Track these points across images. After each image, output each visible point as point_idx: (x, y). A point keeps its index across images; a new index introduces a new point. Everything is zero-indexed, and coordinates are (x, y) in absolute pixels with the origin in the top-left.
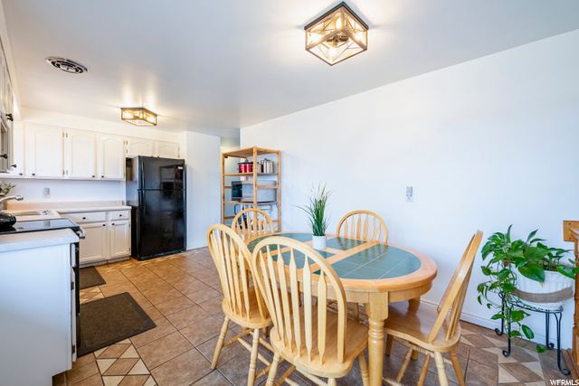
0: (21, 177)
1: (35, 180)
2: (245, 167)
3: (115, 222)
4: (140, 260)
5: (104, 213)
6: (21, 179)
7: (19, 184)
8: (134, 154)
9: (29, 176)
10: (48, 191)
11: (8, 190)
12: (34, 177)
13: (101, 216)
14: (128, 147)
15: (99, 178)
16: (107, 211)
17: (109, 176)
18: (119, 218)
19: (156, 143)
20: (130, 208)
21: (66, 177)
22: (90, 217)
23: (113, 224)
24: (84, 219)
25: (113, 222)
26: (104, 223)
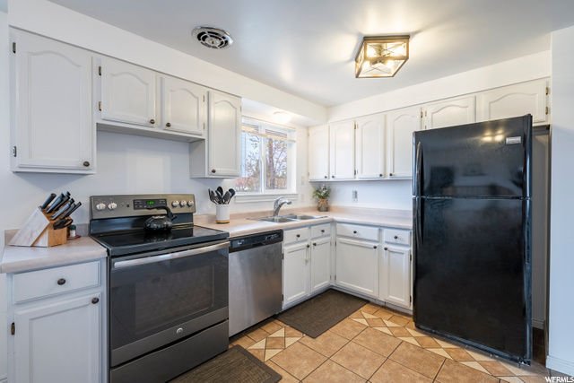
0: (326, 180)
3: (391, 247)
4: (418, 328)
5: (377, 229)
9: (331, 178)
10: (355, 195)
12: (334, 179)
13: (372, 233)
14: (427, 120)
15: (388, 176)
16: (381, 227)
18: (392, 240)
20: (411, 226)
21: (357, 178)
22: (363, 232)
23: (386, 249)
24: (355, 232)
25: (386, 246)
26: (376, 245)
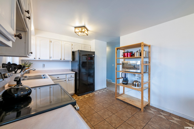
0: (35, 59)
1: (40, 61)
2: (127, 54)
3: (69, 79)
4: (78, 96)
5: (65, 75)
6: (35, 61)
7: (34, 63)
8: (75, 50)
9: (37, 59)
10: (44, 65)
11: (30, 65)
12: (39, 60)
13: (64, 76)
14: (73, 47)
15: (63, 60)
17: (66, 59)
18: (70, 77)
19: (83, 45)
20: (75, 73)
21: (51, 59)
22: (60, 77)
23: (68, 80)
24: (58, 78)
25: (68, 79)
26: (65, 80)
